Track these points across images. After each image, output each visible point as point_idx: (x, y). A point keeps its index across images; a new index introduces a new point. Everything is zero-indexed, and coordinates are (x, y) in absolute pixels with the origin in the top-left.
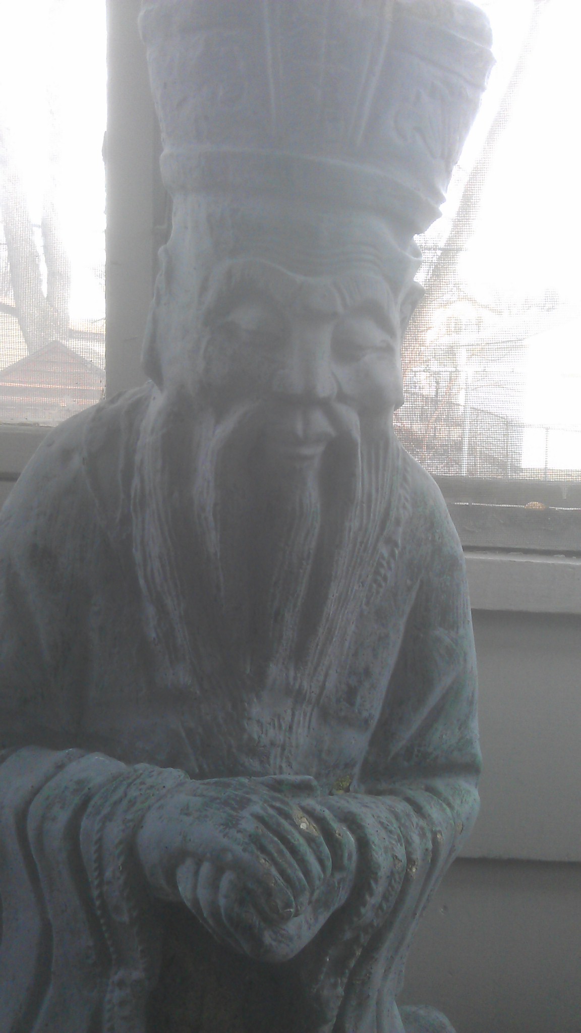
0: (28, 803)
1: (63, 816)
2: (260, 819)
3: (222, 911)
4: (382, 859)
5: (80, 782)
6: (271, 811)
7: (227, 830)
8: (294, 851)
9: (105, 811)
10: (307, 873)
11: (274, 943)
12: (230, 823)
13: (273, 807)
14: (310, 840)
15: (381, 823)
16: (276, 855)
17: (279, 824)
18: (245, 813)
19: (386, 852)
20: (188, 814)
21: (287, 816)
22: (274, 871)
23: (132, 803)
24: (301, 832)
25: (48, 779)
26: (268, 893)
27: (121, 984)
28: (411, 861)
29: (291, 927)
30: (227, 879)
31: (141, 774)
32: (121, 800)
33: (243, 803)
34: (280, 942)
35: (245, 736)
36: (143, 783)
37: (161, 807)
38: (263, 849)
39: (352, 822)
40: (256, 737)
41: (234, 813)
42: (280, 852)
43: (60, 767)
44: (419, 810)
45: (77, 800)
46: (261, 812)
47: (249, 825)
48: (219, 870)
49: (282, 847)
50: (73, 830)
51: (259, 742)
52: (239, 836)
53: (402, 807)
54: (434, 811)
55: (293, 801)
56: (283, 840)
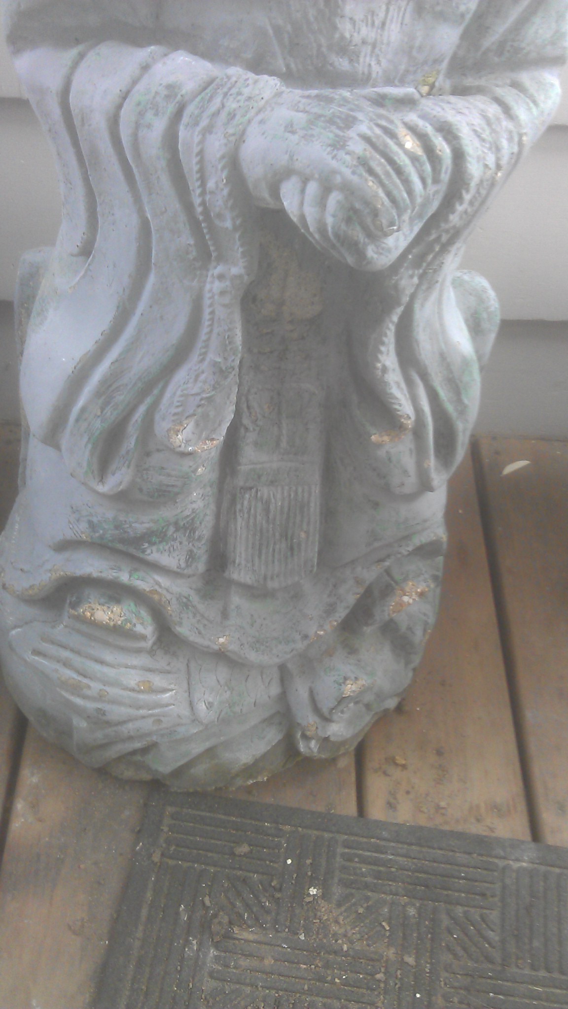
0: (120, 107)
1: (159, 125)
2: (367, 139)
3: (330, 229)
4: (474, 169)
5: (170, 87)
6: (378, 131)
7: (335, 152)
8: (399, 171)
9: (204, 123)
10: (410, 192)
11: (375, 256)
12: (338, 145)
13: (378, 125)
14: (414, 159)
15: (475, 131)
16: (383, 177)
17: (386, 145)
18: (352, 133)
19: (478, 162)
20: (293, 132)
21: (393, 135)
22: (381, 194)
23: (232, 116)
24: (407, 152)
25: (135, 82)
26: (375, 214)
28: (499, 167)
29: (390, 241)
30: (334, 198)
31: (236, 82)
32: (217, 113)
33: (349, 122)
34: (381, 254)
35: (337, 36)
36: (239, 93)
37: (262, 122)
38: (371, 172)
39: (447, 131)
40: (347, 35)
41: (341, 134)
42: (387, 174)
43: (145, 68)
44: (507, 110)
45: (171, 108)
46: (369, 133)
47: (358, 147)
48: (326, 189)
49: (388, 168)
50: (171, 140)
51: (350, 41)
52: (348, 158)
53: (493, 110)
54: (522, 113)
55: (396, 117)
56: (391, 162)
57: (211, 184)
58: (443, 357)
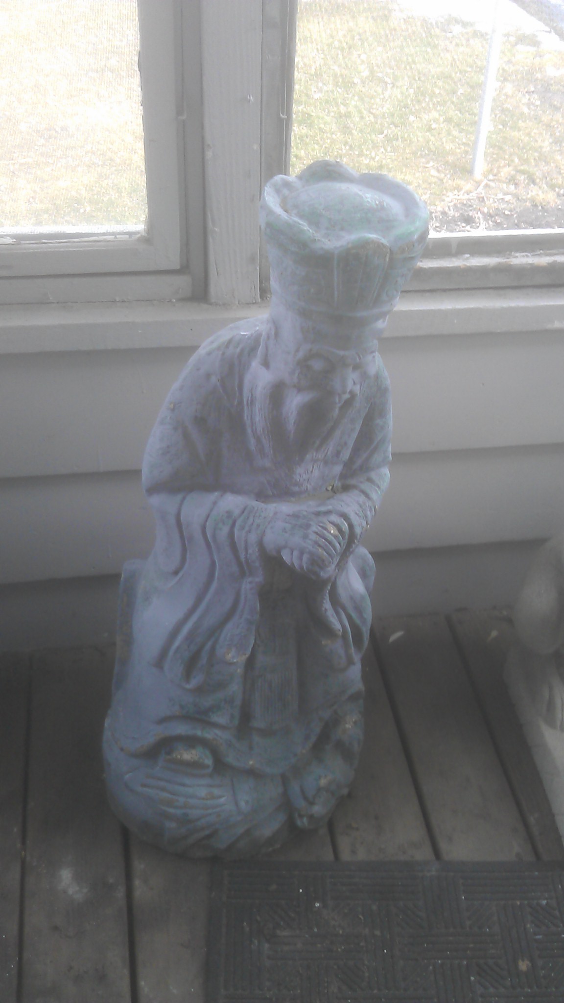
0: (206, 521)
1: (225, 530)
2: (316, 533)
3: (305, 568)
4: (358, 530)
5: (228, 512)
6: (320, 528)
7: (305, 539)
8: (330, 543)
9: (247, 528)
10: (335, 549)
12: (305, 537)
13: (319, 526)
14: (335, 537)
15: (356, 513)
17: (324, 533)
19: (359, 526)
20: (286, 532)
21: (326, 529)
23: (258, 526)
24: (332, 534)
25: (211, 510)
26: (323, 561)
27: (250, 583)
29: (329, 569)
30: (305, 557)
31: (257, 510)
32: (252, 524)
33: (308, 526)
35: (294, 481)
36: (260, 516)
37: (272, 528)
38: (320, 546)
39: (345, 516)
40: (298, 480)
41: (305, 532)
42: (326, 545)
43: (215, 503)
44: (367, 496)
45: (230, 522)
46: (316, 530)
47: (313, 537)
48: (302, 553)
49: (326, 542)
50: (231, 534)
52: (309, 542)
53: (362, 498)
54: (374, 496)
55: (324, 519)
56: (326, 540)
57: (250, 551)
58: (351, 598)
